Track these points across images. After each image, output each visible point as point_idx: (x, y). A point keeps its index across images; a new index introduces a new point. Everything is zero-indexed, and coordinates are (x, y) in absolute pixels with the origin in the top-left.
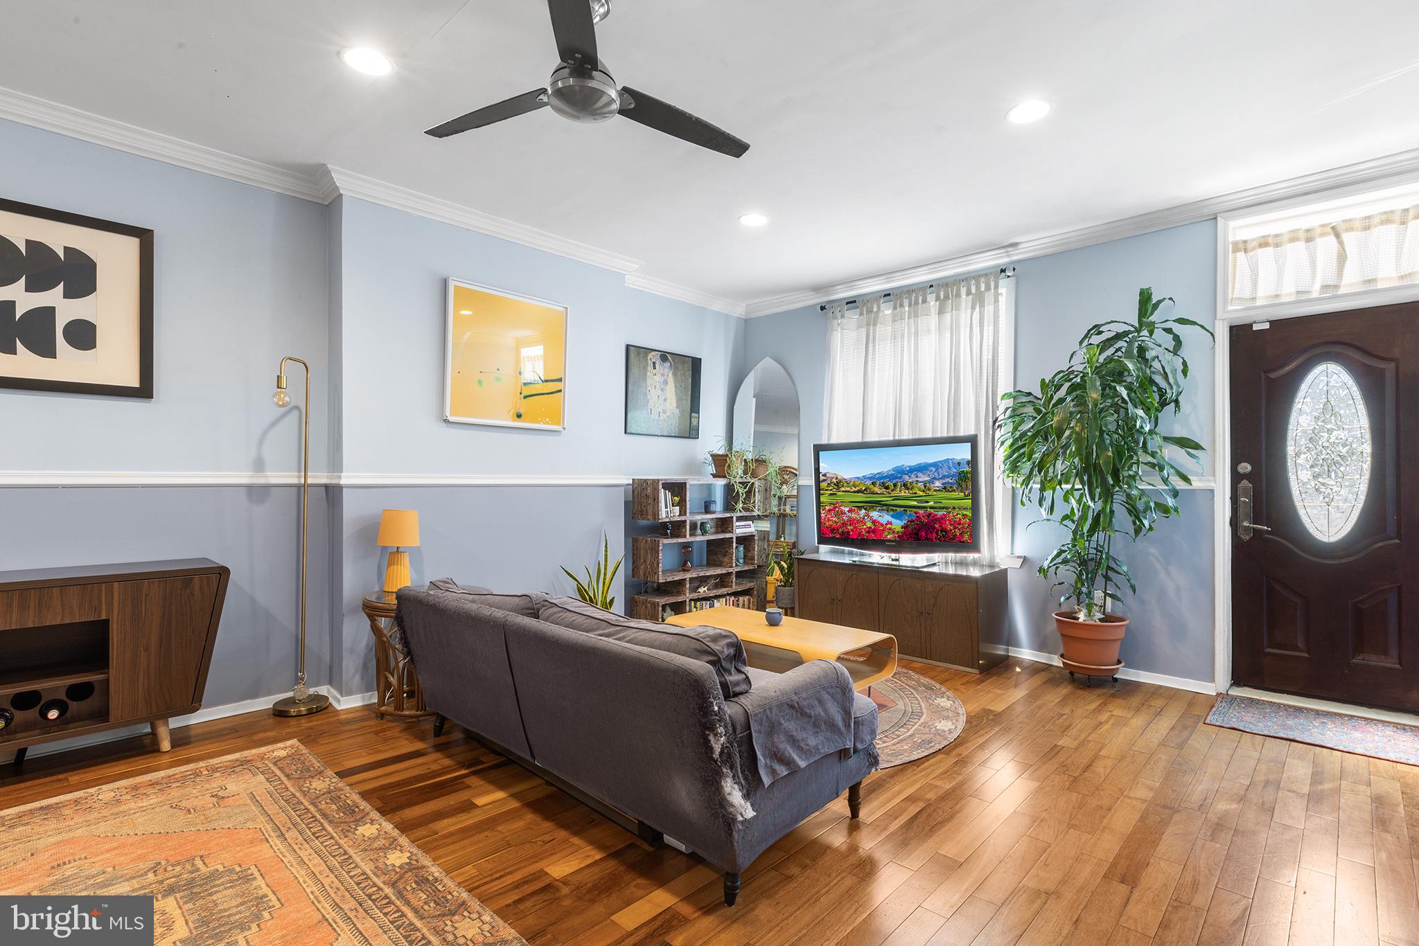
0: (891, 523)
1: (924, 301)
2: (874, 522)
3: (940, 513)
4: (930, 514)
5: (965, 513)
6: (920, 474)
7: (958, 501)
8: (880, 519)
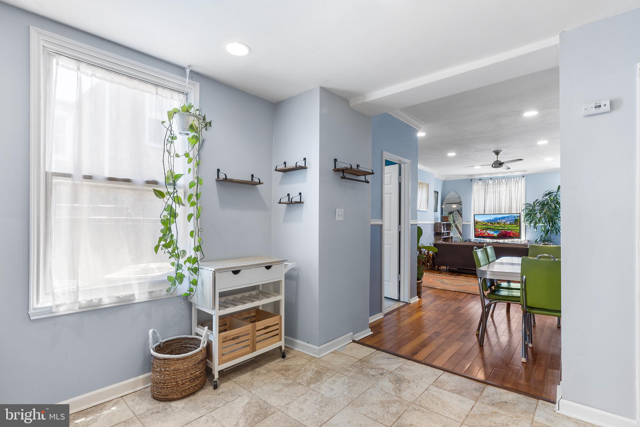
0: (493, 234)
2: (488, 234)
3: (509, 231)
4: (506, 231)
5: (517, 231)
6: (503, 220)
7: (514, 227)
8: (490, 233)
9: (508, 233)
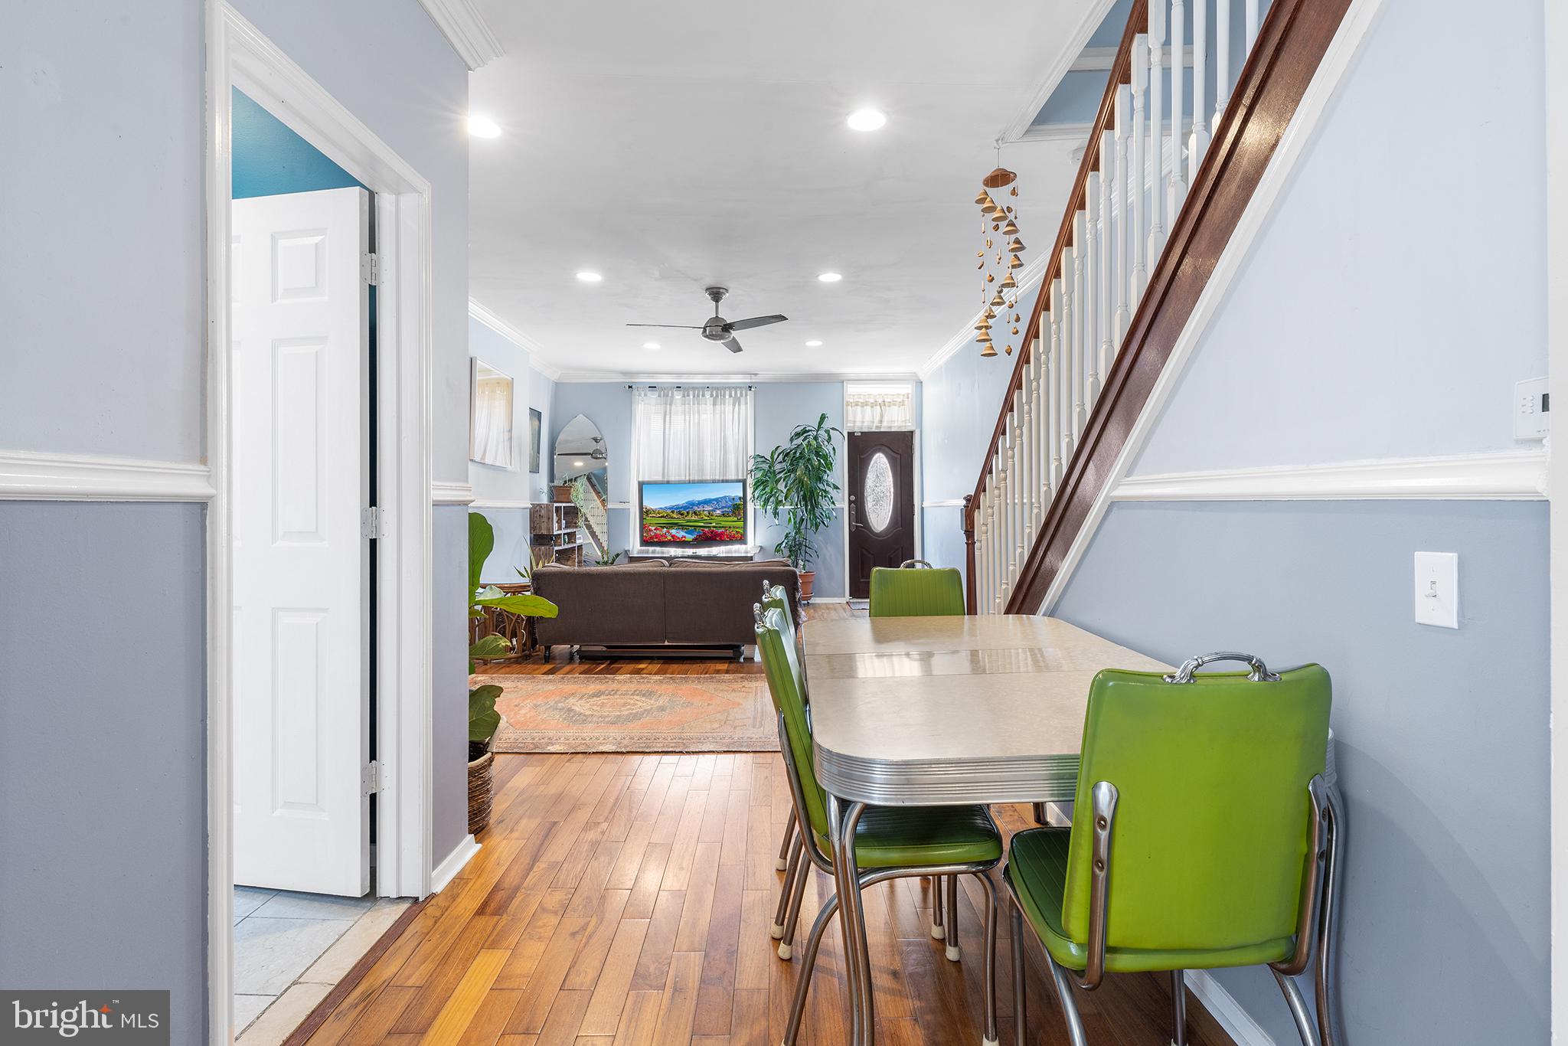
0: (685, 537)
1: (703, 396)
2: (673, 536)
3: (720, 530)
4: (713, 531)
5: (738, 530)
6: (706, 506)
7: (731, 522)
8: (677, 535)
9: (716, 534)
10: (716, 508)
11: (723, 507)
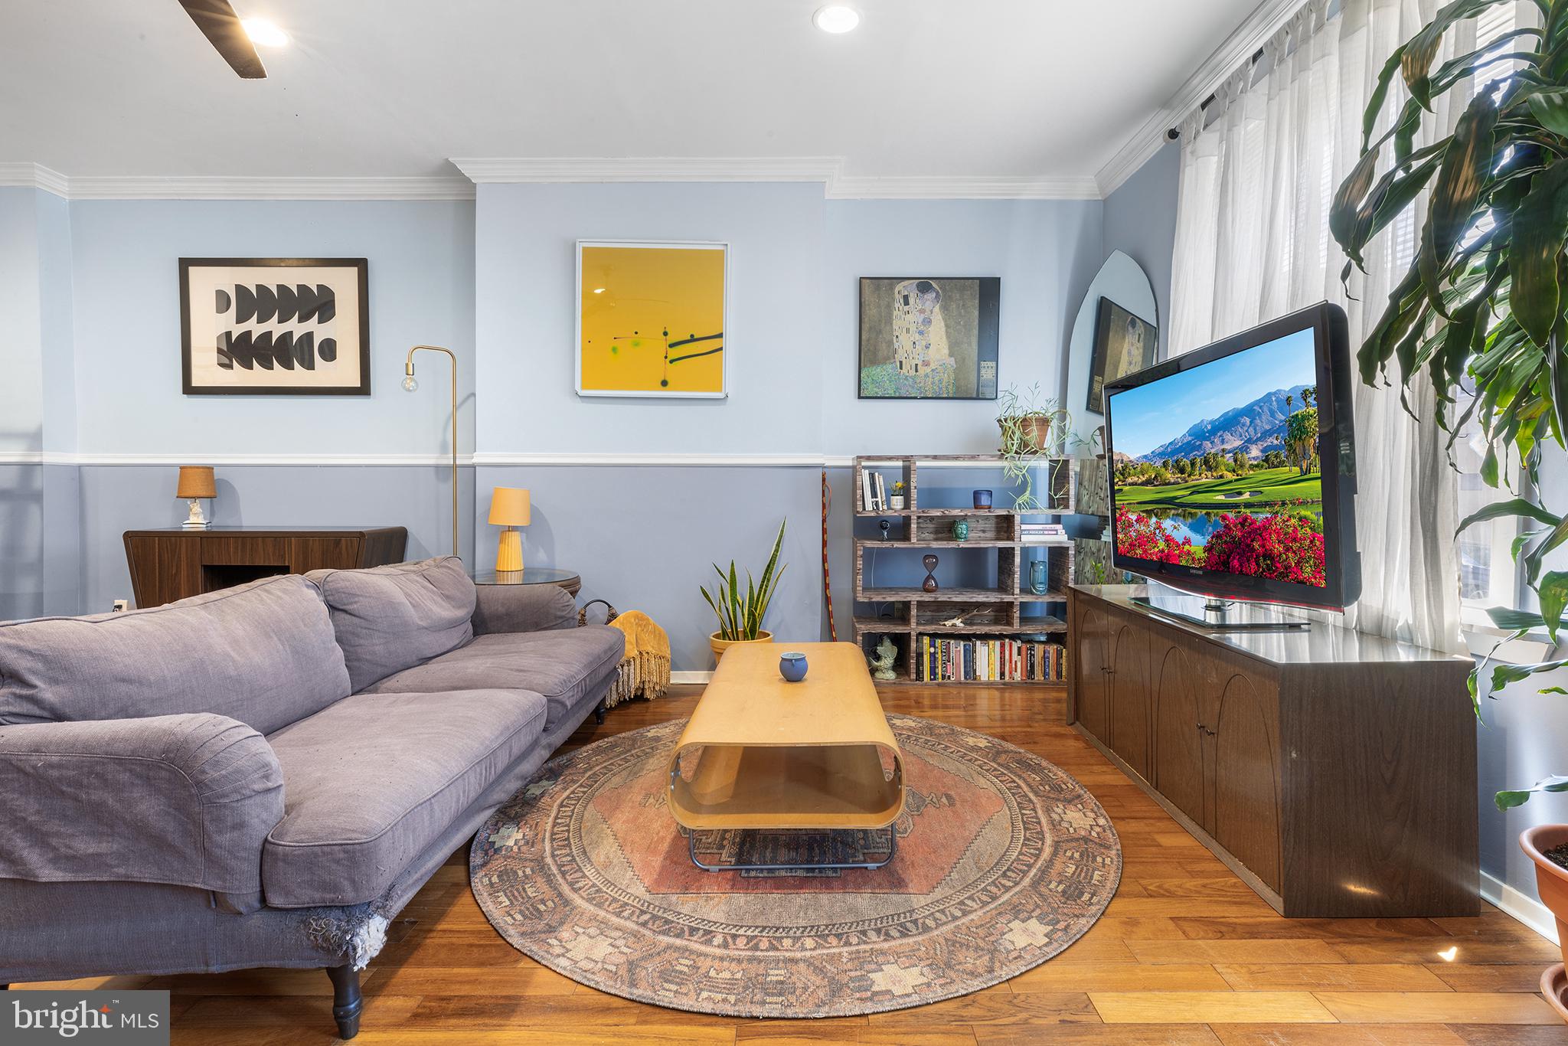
0: (1189, 541)
2: (1168, 539)
4: (1245, 519)
5: (1304, 513)
6: (1228, 436)
7: (1285, 482)
9: (1255, 531)
10: (1249, 441)
11: (1266, 434)
